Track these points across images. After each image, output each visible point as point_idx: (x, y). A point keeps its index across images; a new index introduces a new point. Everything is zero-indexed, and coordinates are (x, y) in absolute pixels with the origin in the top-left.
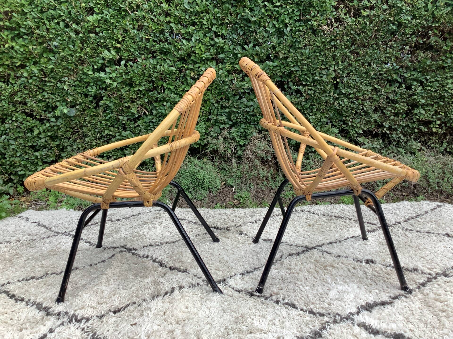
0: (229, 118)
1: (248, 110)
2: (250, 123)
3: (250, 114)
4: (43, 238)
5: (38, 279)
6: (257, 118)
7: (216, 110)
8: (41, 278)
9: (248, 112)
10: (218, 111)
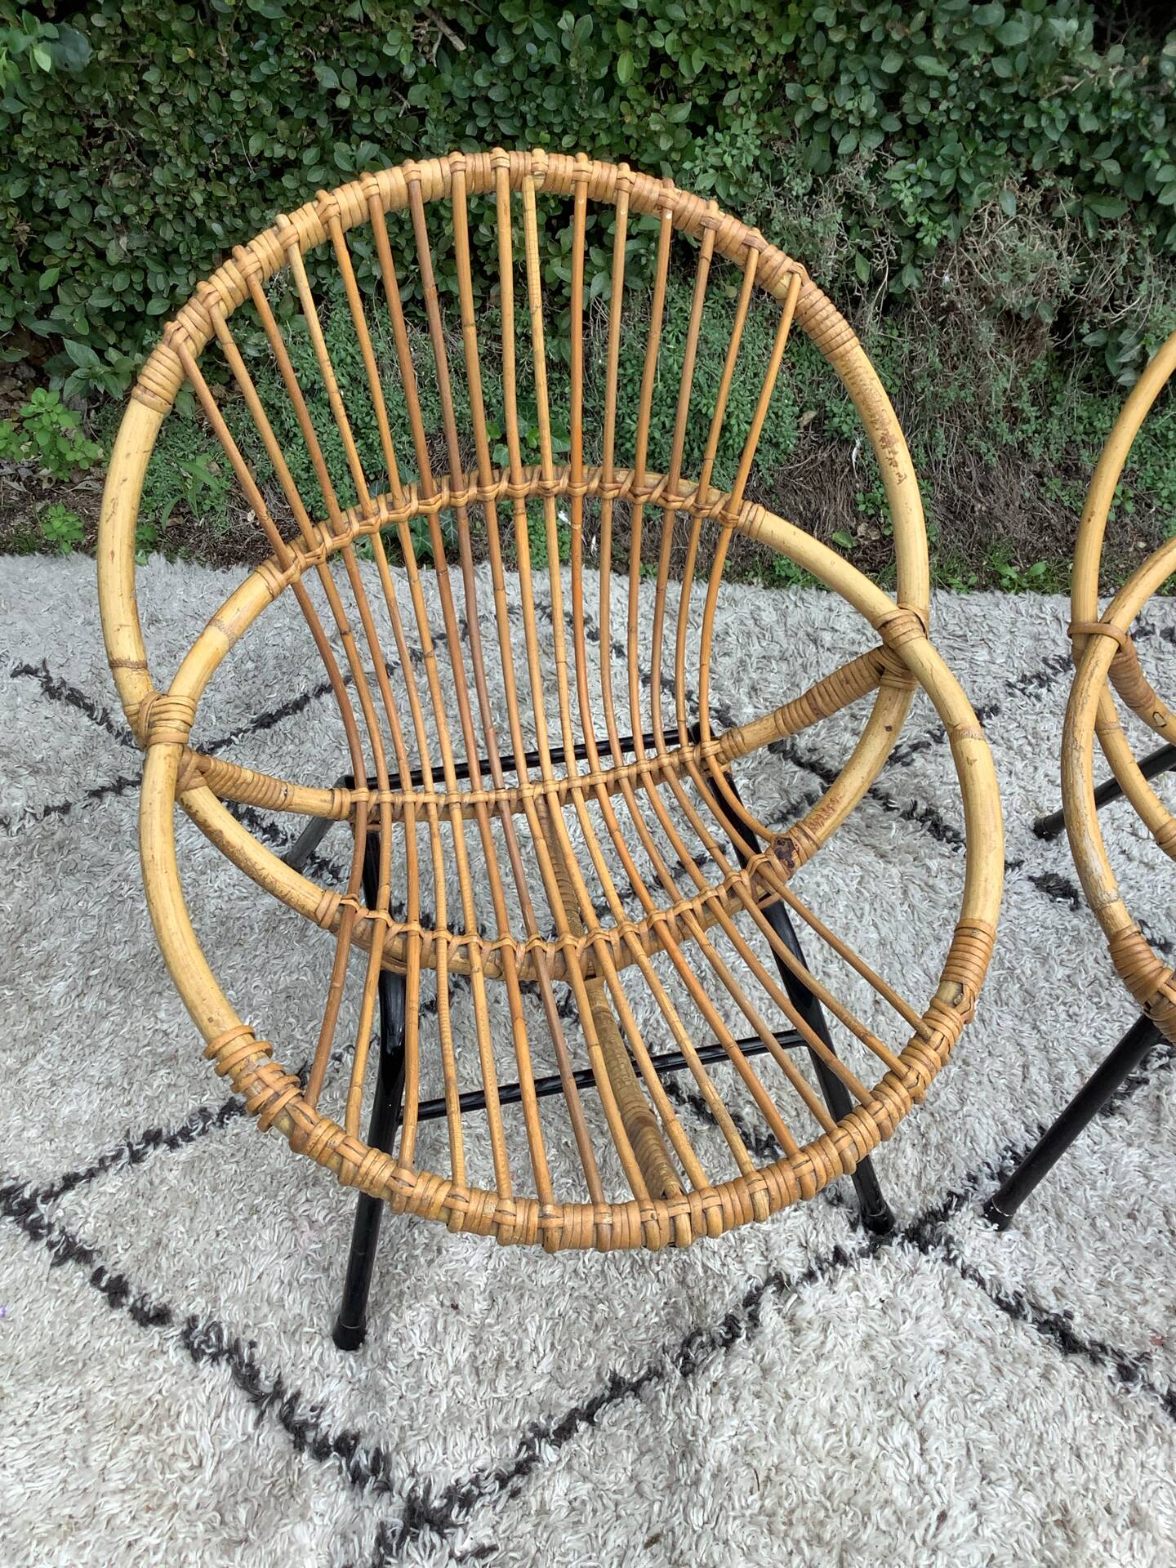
0: (890, 100)
1: (1002, 68)
2: (990, 133)
3: (1008, 90)
4: (98, 793)
5: (173, 1144)
6: (1040, 112)
7: (830, 54)
8: (186, 1134)
9: (995, 82)
10: (838, 58)
